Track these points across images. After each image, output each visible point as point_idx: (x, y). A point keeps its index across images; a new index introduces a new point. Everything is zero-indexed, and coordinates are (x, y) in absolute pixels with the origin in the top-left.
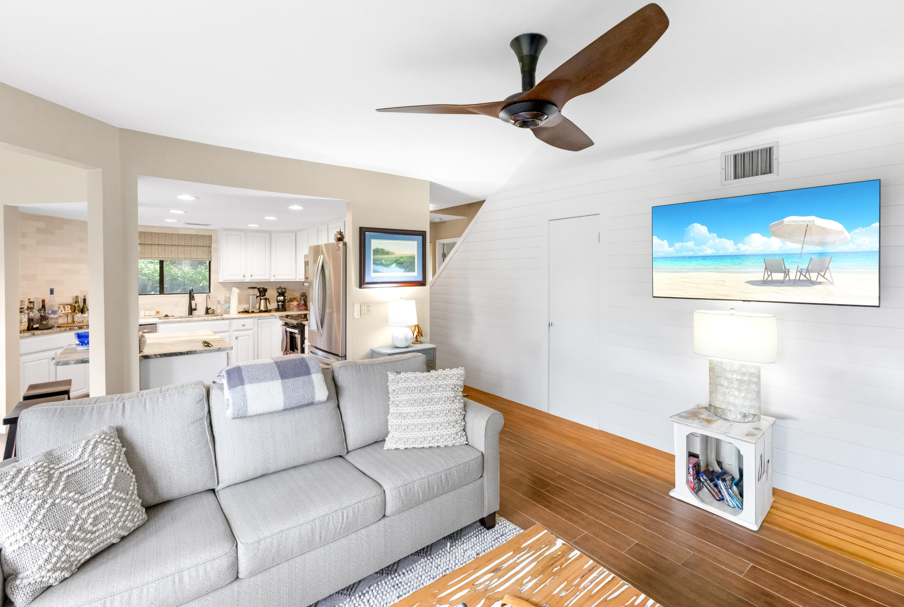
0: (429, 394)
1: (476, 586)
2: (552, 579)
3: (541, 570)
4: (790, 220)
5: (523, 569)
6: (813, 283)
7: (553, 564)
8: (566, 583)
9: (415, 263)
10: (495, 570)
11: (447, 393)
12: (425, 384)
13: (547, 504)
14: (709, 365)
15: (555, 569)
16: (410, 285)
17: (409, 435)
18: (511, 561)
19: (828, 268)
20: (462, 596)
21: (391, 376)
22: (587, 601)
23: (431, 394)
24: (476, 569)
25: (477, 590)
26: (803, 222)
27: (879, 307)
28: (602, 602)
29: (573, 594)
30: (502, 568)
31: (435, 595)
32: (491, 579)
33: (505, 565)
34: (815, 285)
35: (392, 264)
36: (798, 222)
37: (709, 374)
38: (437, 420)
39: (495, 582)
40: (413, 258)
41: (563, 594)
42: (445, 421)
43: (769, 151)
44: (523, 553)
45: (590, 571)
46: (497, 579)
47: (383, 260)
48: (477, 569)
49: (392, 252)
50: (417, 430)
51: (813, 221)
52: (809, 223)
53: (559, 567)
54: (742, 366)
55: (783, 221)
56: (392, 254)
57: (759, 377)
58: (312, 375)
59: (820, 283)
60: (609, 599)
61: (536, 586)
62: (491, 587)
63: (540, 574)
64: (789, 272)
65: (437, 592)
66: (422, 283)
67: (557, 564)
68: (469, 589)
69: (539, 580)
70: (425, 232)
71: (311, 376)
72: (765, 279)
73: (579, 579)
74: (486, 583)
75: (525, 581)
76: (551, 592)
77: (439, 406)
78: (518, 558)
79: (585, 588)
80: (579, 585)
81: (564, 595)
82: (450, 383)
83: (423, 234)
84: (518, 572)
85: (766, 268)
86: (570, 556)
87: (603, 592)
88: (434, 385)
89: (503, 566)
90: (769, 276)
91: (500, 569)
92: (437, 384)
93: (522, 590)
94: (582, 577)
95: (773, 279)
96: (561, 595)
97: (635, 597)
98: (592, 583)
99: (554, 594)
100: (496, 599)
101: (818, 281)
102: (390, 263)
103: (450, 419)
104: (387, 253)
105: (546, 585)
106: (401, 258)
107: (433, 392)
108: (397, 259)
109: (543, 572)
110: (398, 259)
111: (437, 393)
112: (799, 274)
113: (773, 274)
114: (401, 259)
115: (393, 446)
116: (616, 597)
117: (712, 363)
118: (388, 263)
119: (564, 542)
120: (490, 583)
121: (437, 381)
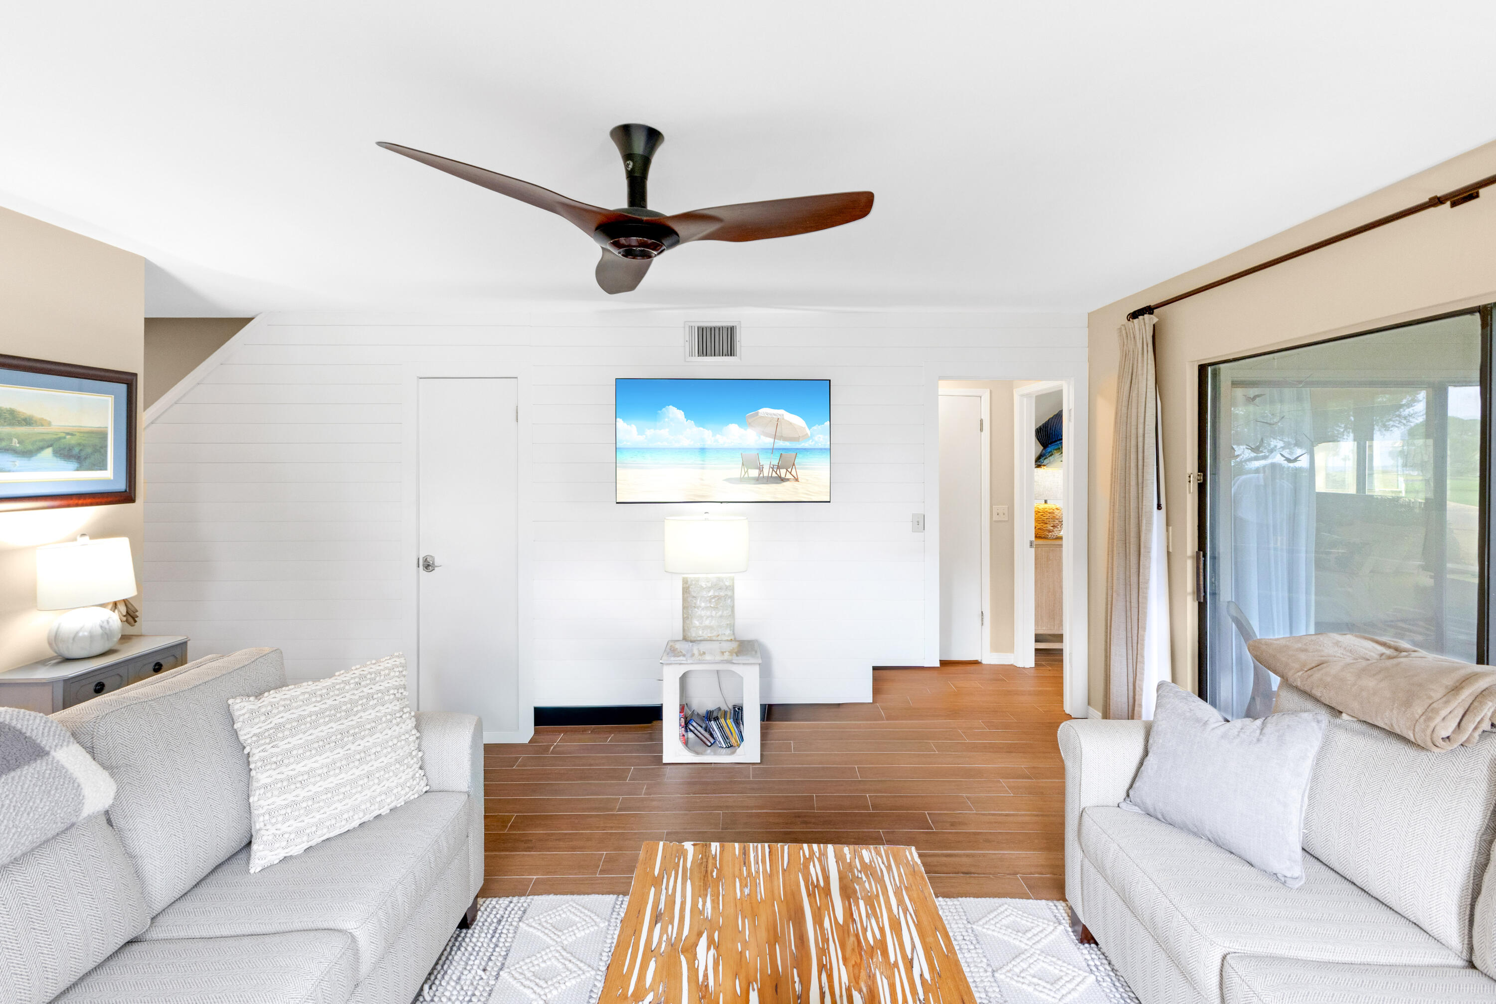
0: (349, 719)
1: (657, 949)
2: (723, 885)
3: (702, 884)
4: (764, 411)
5: (684, 896)
6: (783, 480)
7: (707, 871)
8: (737, 880)
9: (106, 447)
10: (657, 918)
11: (386, 706)
12: (337, 702)
13: (526, 845)
14: (683, 585)
15: (715, 874)
16: (94, 501)
17: (318, 817)
18: (663, 898)
19: (794, 464)
20: (655, 972)
21: (241, 707)
22: (772, 881)
23: (354, 718)
24: (634, 933)
25: (663, 952)
26: (775, 415)
27: (829, 502)
28: (783, 874)
29: (755, 885)
30: (662, 911)
31: (624, 997)
32: (664, 930)
33: (662, 906)
34: (784, 481)
35: (41, 449)
36: (771, 414)
37: (683, 596)
38: (377, 764)
39: (673, 931)
40: (102, 435)
41: (747, 891)
42: (393, 760)
43: (731, 330)
44: (665, 880)
45: (745, 854)
46: (670, 927)
47: (15, 440)
48: (637, 932)
49: (42, 419)
50: (336, 798)
51: (783, 415)
52: (779, 417)
53: (715, 870)
54: (719, 579)
55: (758, 412)
56: (42, 425)
57: (733, 590)
58: (53, 753)
59: (788, 480)
60: (785, 867)
61: (715, 902)
62: (673, 938)
63: (706, 890)
64: (763, 468)
65: (620, 991)
66: (127, 496)
67: (709, 869)
68: (654, 959)
69: (712, 896)
70: (136, 375)
71: (53, 758)
72: (742, 476)
73: (745, 868)
74: (665, 938)
75: (700, 906)
76: (735, 898)
77: (378, 735)
78: (667, 889)
79: (758, 872)
80: (751, 873)
81: (749, 892)
82: (387, 685)
83: (128, 380)
84: (683, 903)
85: (743, 464)
86: (713, 853)
87: (774, 865)
88: (357, 697)
89: (661, 909)
90: (745, 473)
91: (661, 914)
92: (361, 694)
93: (707, 917)
94: (745, 864)
95: (750, 476)
96: (746, 894)
97: (801, 851)
98: (758, 863)
99: (739, 897)
100: (692, 946)
101: (787, 477)
102: (35, 447)
103: (401, 754)
104: (28, 421)
105: (723, 895)
106: (68, 434)
107: (357, 712)
108: (55, 437)
109: (706, 885)
110: (60, 438)
111: (367, 713)
112: (771, 470)
113: (749, 470)
114: (68, 437)
115: (274, 857)
116: (789, 862)
117: (687, 581)
118: (30, 447)
119: (692, 843)
120: (668, 935)
121: (360, 690)
